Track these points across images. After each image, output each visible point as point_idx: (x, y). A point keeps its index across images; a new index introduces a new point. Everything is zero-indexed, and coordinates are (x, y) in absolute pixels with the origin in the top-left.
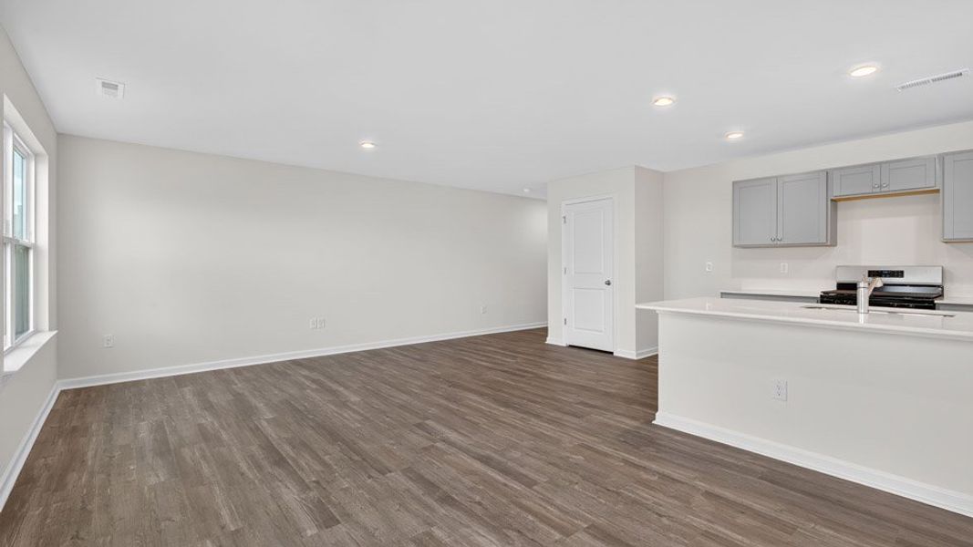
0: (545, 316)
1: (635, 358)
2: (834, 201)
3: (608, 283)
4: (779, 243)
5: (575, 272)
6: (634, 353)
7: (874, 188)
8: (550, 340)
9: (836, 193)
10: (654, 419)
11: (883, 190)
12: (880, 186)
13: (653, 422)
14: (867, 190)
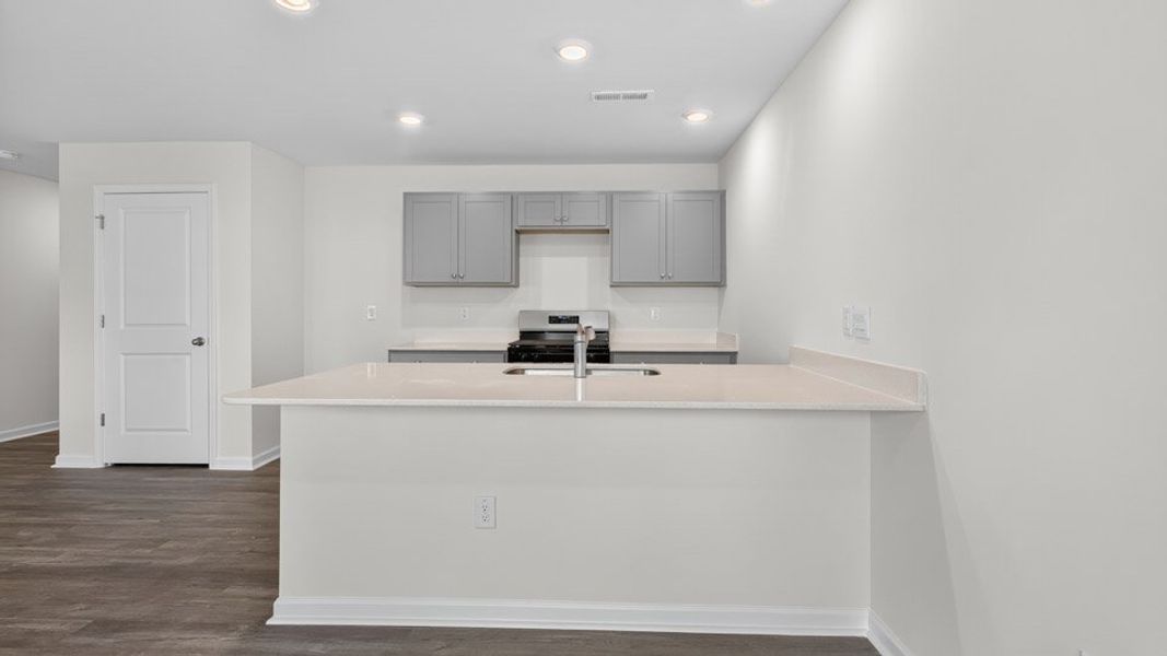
0: (53, 412)
1: (251, 468)
2: (518, 232)
3: (199, 342)
4: (460, 280)
5: (126, 325)
6: (250, 459)
7: (556, 220)
8: (62, 462)
9: (521, 223)
10: (270, 615)
11: (565, 224)
12: (562, 220)
13: (269, 622)
14: (549, 223)
